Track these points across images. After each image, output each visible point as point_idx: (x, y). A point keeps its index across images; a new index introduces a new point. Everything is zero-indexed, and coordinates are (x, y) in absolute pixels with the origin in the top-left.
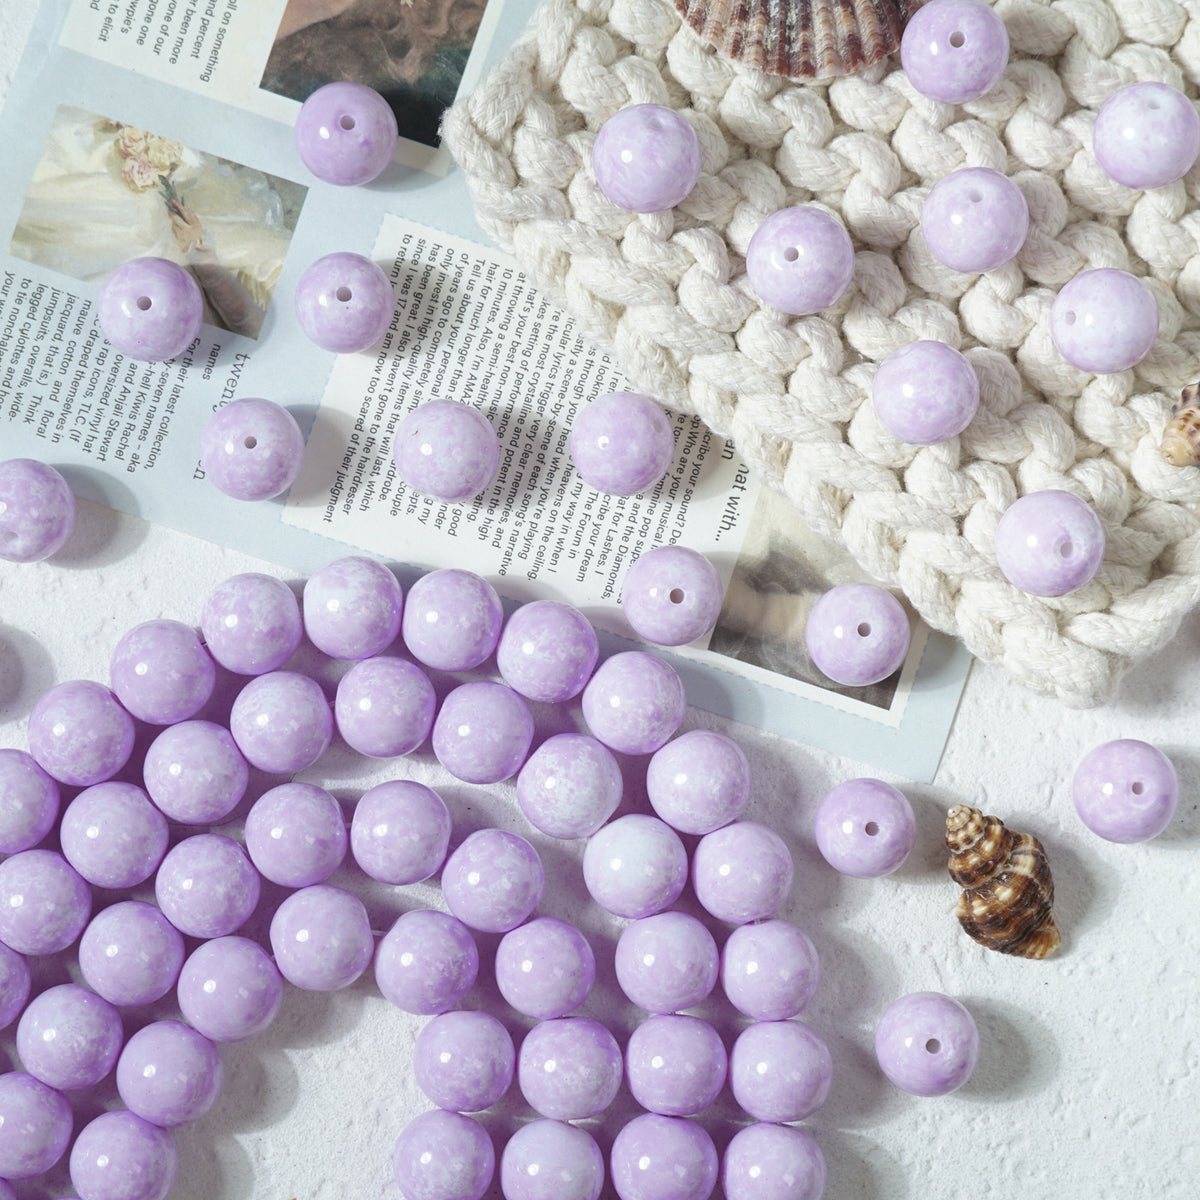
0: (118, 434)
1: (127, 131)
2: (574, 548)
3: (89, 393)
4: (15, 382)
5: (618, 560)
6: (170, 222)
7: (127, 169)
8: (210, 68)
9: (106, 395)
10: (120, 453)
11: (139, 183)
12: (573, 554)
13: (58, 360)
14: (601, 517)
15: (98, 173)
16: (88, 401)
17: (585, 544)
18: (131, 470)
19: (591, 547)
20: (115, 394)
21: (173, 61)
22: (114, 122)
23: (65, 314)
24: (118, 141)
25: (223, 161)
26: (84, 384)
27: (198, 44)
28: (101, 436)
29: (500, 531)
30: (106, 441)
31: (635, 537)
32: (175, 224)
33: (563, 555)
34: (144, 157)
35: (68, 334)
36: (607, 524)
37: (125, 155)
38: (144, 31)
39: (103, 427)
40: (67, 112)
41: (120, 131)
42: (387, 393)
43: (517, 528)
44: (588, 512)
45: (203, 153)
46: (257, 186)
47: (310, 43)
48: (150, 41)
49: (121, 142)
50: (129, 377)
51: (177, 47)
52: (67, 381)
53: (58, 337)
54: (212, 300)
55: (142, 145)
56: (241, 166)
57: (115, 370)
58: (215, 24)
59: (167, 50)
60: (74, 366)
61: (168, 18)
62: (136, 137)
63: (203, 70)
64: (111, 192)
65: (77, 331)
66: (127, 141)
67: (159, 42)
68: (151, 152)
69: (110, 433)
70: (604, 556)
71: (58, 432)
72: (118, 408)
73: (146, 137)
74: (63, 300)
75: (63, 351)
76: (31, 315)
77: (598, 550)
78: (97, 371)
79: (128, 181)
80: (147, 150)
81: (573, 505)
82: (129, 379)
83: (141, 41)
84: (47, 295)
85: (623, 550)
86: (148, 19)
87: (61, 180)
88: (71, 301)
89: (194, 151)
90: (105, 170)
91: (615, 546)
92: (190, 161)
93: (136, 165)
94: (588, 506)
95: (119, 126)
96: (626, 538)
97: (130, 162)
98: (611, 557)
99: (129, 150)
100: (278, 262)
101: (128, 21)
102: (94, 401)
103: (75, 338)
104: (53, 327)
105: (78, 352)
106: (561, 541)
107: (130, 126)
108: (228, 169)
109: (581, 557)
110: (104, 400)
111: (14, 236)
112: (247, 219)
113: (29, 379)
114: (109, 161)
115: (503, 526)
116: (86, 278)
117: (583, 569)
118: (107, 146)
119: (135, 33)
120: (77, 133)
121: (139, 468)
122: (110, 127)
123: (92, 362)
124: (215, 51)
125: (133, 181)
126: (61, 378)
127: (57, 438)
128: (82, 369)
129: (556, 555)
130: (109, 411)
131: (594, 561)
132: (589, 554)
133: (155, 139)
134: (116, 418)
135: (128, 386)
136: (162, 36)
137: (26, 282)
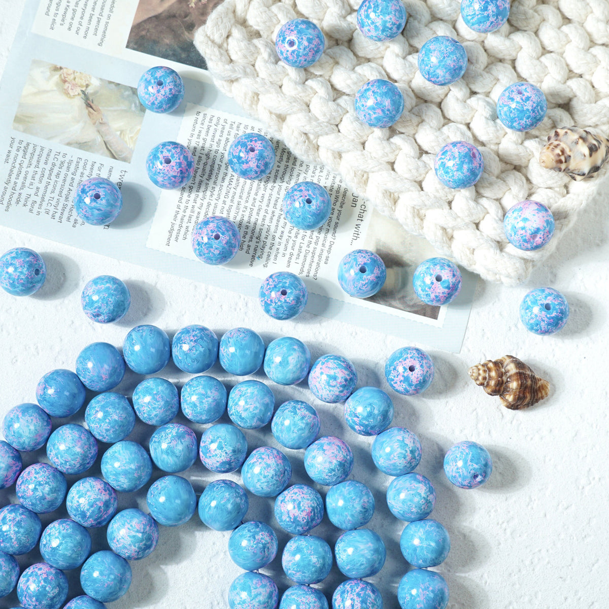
0: (67, 210)
1: (65, 70)
2: (284, 252)
3: (53, 192)
4: (18, 188)
5: (305, 257)
6: (87, 111)
7: (66, 87)
8: (102, 40)
9: (61, 192)
10: (69, 219)
11: (72, 94)
12: (284, 255)
13: (37, 177)
14: (296, 237)
15: (53, 90)
16: (52, 195)
17: (289, 250)
18: (74, 226)
19: (292, 251)
20: (65, 192)
21: (85, 37)
22: (59, 67)
23: (40, 156)
24: (61, 75)
25: (110, 82)
26: (50, 188)
27: (96, 29)
28: (59, 211)
29: (249, 246)
30: (62, 214)
31: (313, 245)
32: (90, 112)
33: (280, 256)
34: (73, 82)
35: (42, 165)
36: (299, 240)
37: (65, 81)
38: (71, 24)
39: (60, 207)
40: (36, 63)
41: (62, 71)
42: (192, 185)
43: (257, 244)
44: (290, 235)
45: (101, 79)
46: (127, 93)
47: (149, 26)
48: (74, 29)
49: (62, 76)
50: (71, 183)
51: (87, 31)
52: (42, 186)
53: (37, 167)
54: (108, 146)
55: (72, 76)
56: (119, 84)
57: (65, 180)
58: (104, 20)
59: (82, 32)
60: (45, 180)
61: (82, 18)
62: (70, 72)
63: (99, 41)
64: (59, 99)
65: (46, 163)
66: (65, 75)
67: (78, 29)
68: (77, 80)
69: (63, 210)
70: (299, 255)
71: (39, 210)
72: (67, 198)
73: (74, 73)
74: (38, 149)
75: (39, 173)
76: (24, 157)
77: (296, 252)
78: (56, 181)
79: (67, 94)
80: (75, 79)
81: (282, 232)
82: (71, 185)
83: (69, 29)
84: (31, 147)
85: (307, 252)
86: (72, 19)
87: (35, 94)
88: (42, 149)
89: (97, 78)
90: (55, 89)
91: (303, 250)
92: (95, 83)
93: (70, 86)
94: (290, 232)
95: (61, 68)
96: (308, 246)
97: (67, 85)
98: (302, 255)
99: (67, 79)
100: (138, 127)
101: (63, 20)
102: (56, 195)
103: (45, 166)
104: (34, 162)
105: (47, 173)
106: (278, 249)
107: (66, 68)
108: (113, 85)
109: (288, 256)
110: (60, 195)
111: (14, 120)
112: (123, 108)
113: (25, 186)
114: (57, 84)
115: (250, 243)
116: (49, 139)
117: (289, 262)
118: (56, 77)
119: (67, 25)
120: (42, 72)
121: (77, 225)
122: (57, 69)
123: (53, 177)
124: (104, 32)
125: (69, 93)
126: (39, 185)
127: (39, 213)
128: (49, 181)
129: (276, 256)
130: (62, 200)
131: (294, 257)
132: (291, 254)
133: (78, 74)
134: (66, 203)
135: (71, 188)
136: (80, 26)
137: (21, 142)
